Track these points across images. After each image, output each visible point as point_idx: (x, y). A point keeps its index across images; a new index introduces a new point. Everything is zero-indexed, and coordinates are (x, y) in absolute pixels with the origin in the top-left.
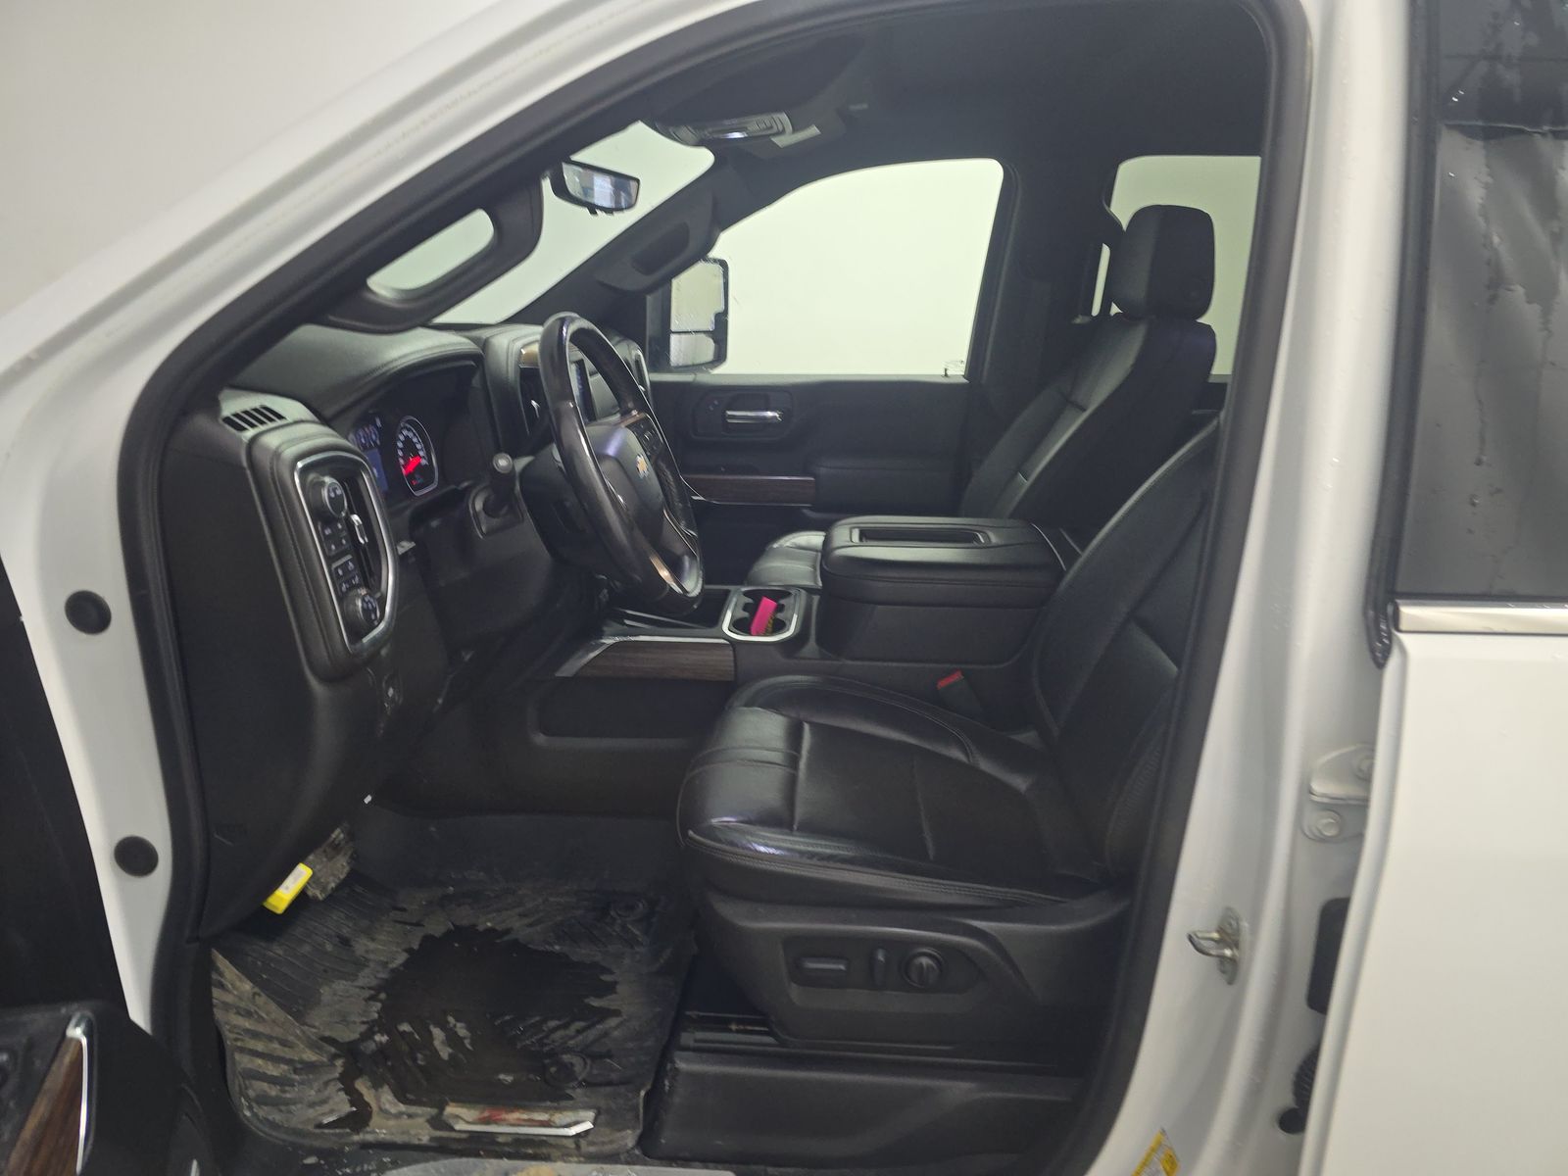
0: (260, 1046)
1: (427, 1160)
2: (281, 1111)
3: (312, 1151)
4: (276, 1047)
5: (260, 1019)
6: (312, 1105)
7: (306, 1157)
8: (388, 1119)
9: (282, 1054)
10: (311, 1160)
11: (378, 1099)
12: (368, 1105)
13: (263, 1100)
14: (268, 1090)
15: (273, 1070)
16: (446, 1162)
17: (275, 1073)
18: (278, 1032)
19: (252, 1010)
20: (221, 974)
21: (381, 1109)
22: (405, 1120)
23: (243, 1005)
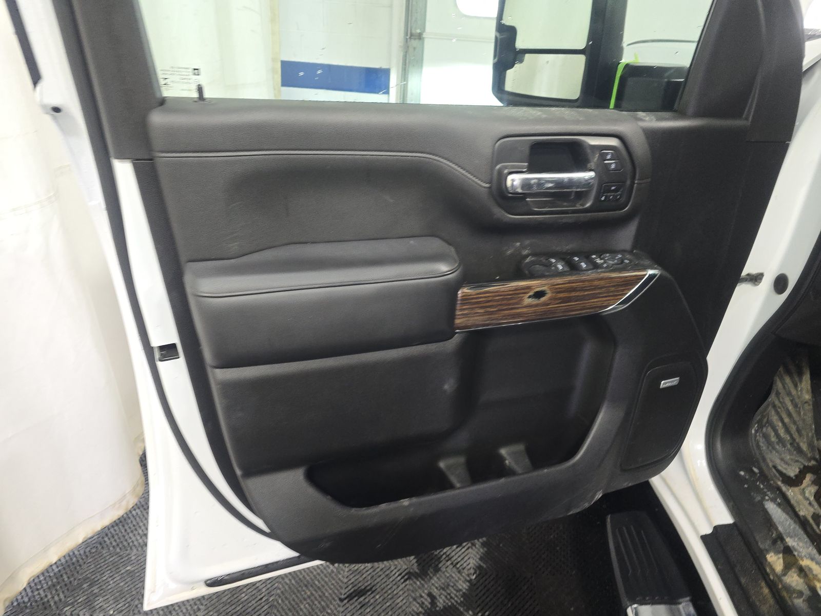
0: (787, 420)
1: (792, 518)
2: (768, 448)
3: (760, 469)
4: (793, 428)
5: (799, 413)
6: (782, 459)
7: (755, 467)
8: (801, 494)
9: (792, 432)
10: (756, 470)
11: (808, 486)
12: (802, 483)
13: (766, 437)
14: (772, 436)
15: (782, 432)
16: (797, 528)
17: (782, 435)
18: (800, 424)
19: (799, 406)
20: (801, 381)
21: (804, 489)
22: (806, 503)
23: (797, 400)
